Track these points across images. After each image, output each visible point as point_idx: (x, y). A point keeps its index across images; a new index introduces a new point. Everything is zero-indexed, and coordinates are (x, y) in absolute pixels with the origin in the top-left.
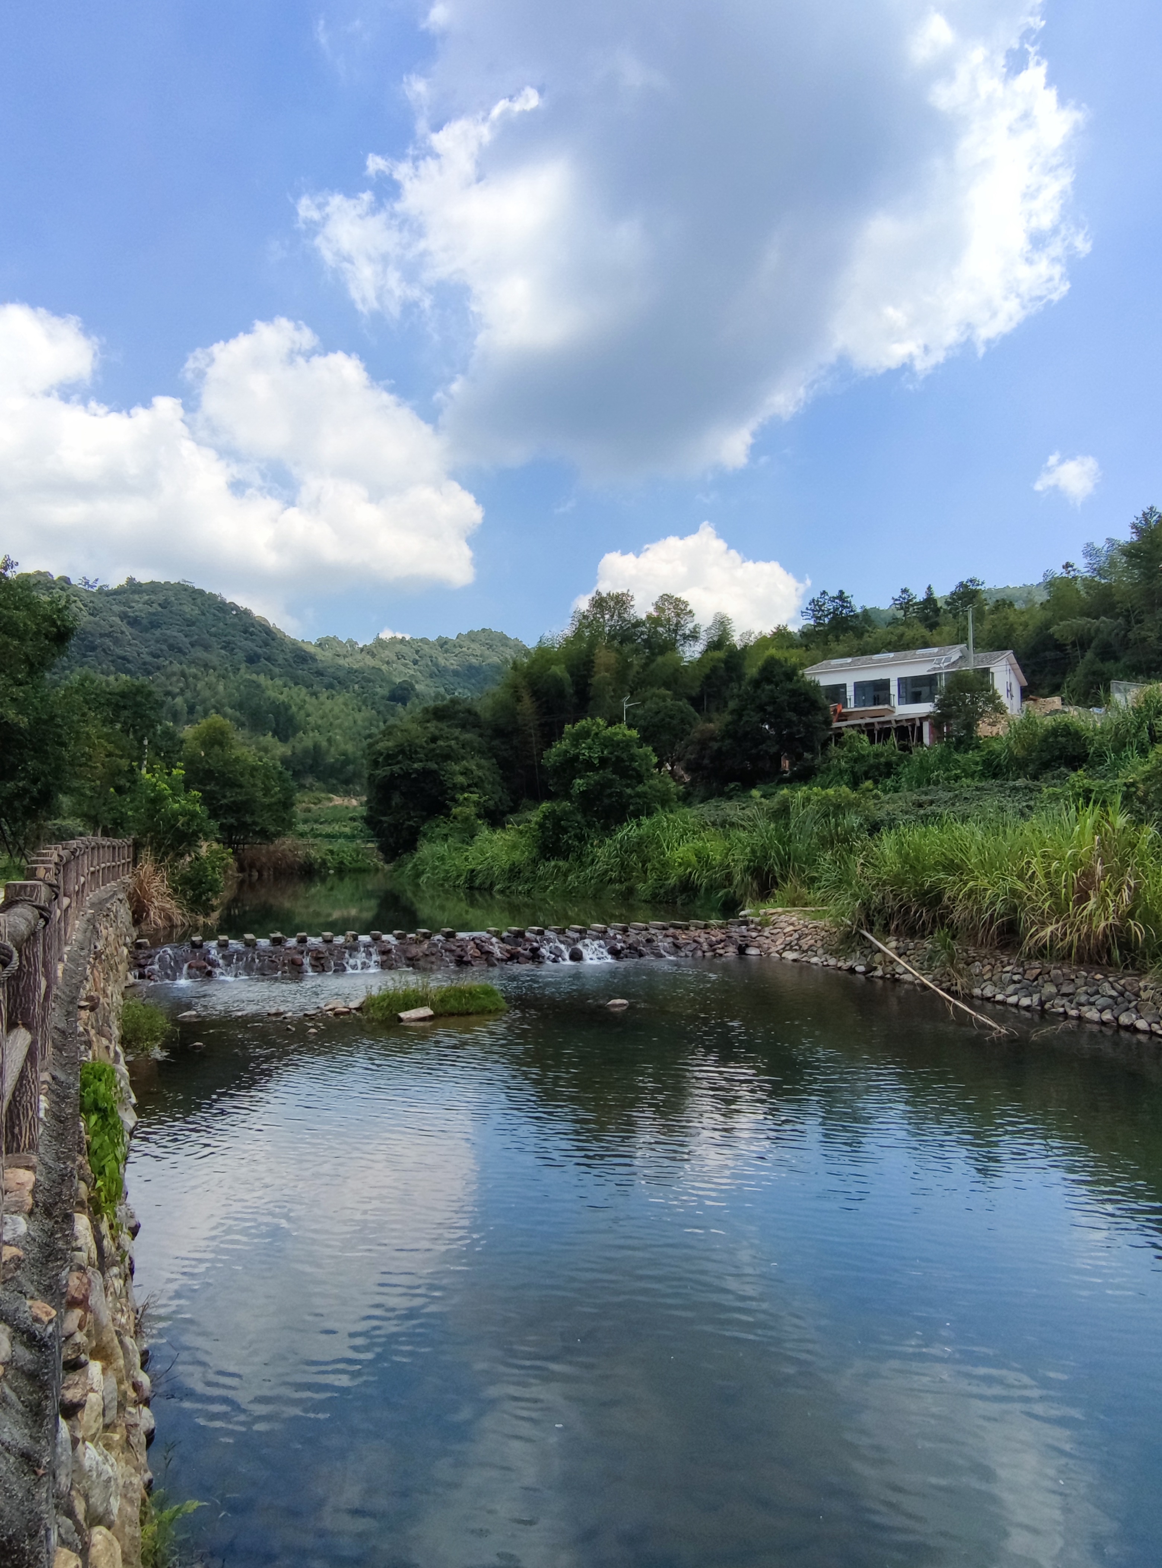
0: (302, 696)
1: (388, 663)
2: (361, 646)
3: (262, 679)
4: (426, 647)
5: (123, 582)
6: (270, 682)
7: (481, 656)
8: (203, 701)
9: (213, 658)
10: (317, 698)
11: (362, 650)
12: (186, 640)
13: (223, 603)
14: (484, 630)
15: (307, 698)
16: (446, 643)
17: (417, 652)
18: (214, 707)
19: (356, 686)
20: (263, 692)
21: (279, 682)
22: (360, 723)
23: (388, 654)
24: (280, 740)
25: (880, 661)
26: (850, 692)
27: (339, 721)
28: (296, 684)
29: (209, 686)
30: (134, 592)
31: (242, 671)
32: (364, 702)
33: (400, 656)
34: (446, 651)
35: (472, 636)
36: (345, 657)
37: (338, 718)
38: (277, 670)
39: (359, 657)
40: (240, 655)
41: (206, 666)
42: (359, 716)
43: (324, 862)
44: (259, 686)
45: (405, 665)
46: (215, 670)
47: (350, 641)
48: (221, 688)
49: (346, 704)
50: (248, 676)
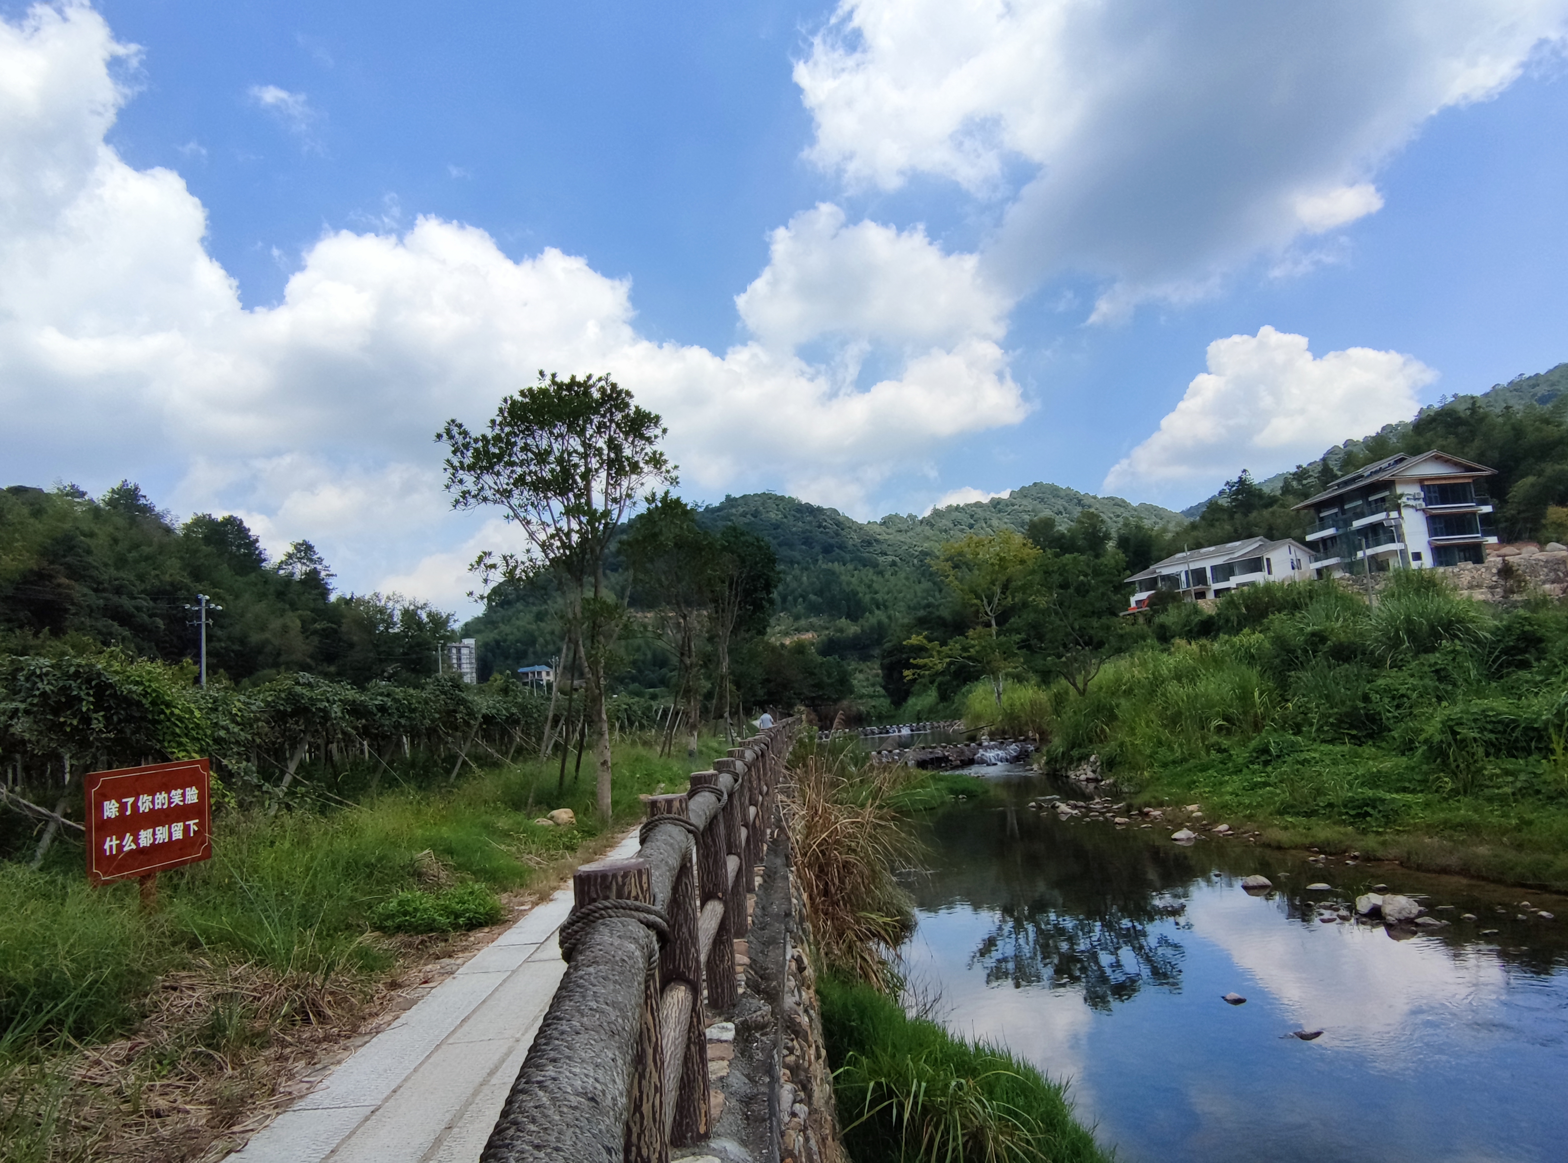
0: (870, 577)
1: (946, 531)
2: (920, 518)
3: (836, 567)
4: (979, 510)
5: (723, 499)
6: (843, 568)
7: (1033, 511)
8: (793, 592)
9: (797, 555)
10: (883, 576)
11: (921, 522)
12: (775, 542)
13: (800, 504)
14: (1035, 484)
15: (875, 578)
16: (998, 503)
17: (972, 516)
18: (801, 596)
19: (915, 561)
20: (838, 577)
21: (850, 567)
22: (919, 594)
23: (945, 523)
24: (852, 620)
25: (1205, 554)
26: (1183, 577)
27: (902, 595)
28: (865, 566)
29: (795, 578)
30: (733, 506)
31: (820, 562)
32: (923, 574)
33: (956, 523)
34: (1000, 511)
35: (1024, 493)
36: (906, 531)
37: (900, 592)
38: (848, 557)
39: (919, 529)
40: (817, 549)
41: (792, 562)
42: (919, 588)
43: (868, 713)
44: (834, 573)
45: (962, 531)
46: (798, 563)
47: (910, 516)
48: (805, 579)
49: (907, 579)
50: (824, 566)
